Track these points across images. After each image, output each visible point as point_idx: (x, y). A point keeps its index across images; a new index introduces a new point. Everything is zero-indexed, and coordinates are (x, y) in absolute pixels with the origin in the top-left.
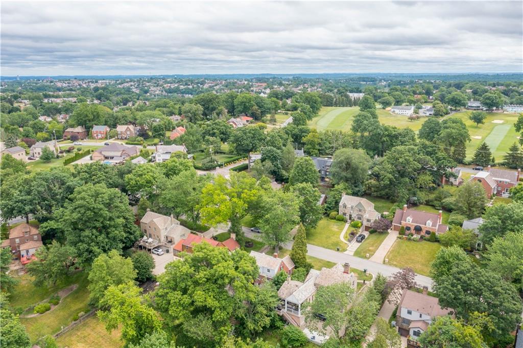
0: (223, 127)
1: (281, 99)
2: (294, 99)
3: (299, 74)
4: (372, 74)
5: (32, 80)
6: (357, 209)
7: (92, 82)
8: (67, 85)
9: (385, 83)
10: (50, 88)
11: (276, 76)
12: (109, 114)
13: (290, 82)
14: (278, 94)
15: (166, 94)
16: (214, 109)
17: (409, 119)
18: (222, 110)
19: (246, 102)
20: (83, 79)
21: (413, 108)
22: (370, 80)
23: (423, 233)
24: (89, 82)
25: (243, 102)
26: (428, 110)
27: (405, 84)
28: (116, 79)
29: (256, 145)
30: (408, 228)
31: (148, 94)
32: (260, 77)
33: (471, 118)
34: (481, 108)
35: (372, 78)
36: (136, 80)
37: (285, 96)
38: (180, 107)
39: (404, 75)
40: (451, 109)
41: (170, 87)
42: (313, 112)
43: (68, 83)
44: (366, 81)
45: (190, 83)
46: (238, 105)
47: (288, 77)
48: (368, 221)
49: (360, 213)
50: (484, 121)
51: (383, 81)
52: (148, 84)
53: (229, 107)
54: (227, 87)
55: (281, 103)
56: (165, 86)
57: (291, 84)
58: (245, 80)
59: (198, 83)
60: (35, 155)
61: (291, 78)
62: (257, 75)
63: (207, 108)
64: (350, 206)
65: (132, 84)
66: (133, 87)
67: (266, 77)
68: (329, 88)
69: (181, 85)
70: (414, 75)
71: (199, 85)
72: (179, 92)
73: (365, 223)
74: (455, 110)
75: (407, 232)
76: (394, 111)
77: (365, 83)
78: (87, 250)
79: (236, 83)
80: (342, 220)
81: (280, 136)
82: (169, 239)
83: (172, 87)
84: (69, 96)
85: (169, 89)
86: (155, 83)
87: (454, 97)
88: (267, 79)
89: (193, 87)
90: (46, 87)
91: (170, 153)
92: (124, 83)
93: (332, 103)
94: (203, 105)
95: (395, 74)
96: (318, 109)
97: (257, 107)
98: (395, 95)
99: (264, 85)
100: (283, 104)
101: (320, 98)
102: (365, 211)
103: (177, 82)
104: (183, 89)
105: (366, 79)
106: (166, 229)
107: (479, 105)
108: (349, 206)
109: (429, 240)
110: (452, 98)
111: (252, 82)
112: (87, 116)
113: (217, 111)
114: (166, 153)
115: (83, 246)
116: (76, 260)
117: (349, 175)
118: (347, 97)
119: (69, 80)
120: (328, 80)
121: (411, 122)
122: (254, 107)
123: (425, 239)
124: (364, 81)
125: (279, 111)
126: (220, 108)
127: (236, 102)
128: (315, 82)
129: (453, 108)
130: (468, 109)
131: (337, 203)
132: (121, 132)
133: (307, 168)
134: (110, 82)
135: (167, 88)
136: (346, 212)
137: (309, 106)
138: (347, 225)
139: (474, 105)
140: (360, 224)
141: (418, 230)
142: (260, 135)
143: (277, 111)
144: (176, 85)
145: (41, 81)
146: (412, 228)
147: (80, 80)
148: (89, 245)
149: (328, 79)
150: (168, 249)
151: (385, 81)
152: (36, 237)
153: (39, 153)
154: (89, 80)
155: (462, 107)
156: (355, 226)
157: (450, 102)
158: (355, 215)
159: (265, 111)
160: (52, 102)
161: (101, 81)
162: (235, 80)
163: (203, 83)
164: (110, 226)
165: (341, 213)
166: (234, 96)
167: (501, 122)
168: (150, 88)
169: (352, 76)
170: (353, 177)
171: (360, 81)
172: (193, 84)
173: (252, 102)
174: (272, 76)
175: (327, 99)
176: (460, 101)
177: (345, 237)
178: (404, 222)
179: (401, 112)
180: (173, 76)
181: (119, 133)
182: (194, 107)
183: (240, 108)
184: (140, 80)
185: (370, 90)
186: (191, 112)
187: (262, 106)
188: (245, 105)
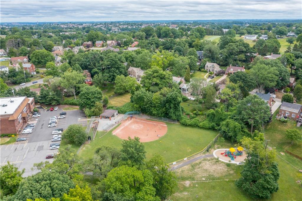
0: (156, 41)
1: (185, 31)
2: (192, 31)
3: (197, 20)
4: (241, 20)
5: (47, 24)
6: (212, 67)
7: (80, 25)
8: (66, 26)
9: (248, 25)
10: (58, 28)
11: (183, 21)
12: (102, 36)
13: (191, 24)
14: (183, 29)
15: (121, 31)
16: (151, 35)
17: (253, 41)
18: (154, 35)
19: (166, 32)
20: (74, 23)
21: (256, 36)
24: (78, 25)
25: (165, 32)
26: (265, 37)
28: (92, 23)
29: (172, 46)
30: (231, 73)
31: (111, 31)
32: (174, 22)
33: (287, 41)
34: (295, 36)
35: (241, 22)
36: (104, 24)
37: (187, 30)
38: (133, 35)
39: (262, 20)
40: (278, 37)
41: (123, 27)
42: (201, 37)
43: (67, 25)
44: (237, 24)
45: (134, 25)
46: (163, 33)
47: (190, 22)
48: (216, 71)
49: (213, 69)
50: (294, 42)
51: (247, 24)
52: (110, 26)
53: (158, 35)
54: (155, 27)
55: (184, 33)
56: (120, 26)
57: (192, 25)
58: (165, 23)
59: (138, 25)
60: (75, 52)
61: (192, 22)
62: (172, 21)
63: (147, 34)
65: (102, 25)
66: (102, 27)
67: (177, 22)
68: (213, 27)
69: (129, 26)
70: (268, 20)
71: (139, 26)
72: (128, 30)
73: (215, 73)
74: (280, 37)
75: (231, 75)
76: (246, 38)
78: (113, 75)
79: (160, 25)
80: (206, 72)
81: (183, 43)
82: (139, 76)
83: (124, 27)
84: (71, 31)
85: (122, 28)
86: (115, 25)
88: (178, 23)
89: (136, 27)
90: (56, 27)
92: (98, 25)
93: (212, 34)
94: (146, 33)
95: (256, 20)
96: (204, 36)
97: (172, 34)
98: (248, 29)
99: (176, 26)
100: (185, 33)
101: (205, 30)
102: (215, 68)
103: (127, 24)
104: (130, 29)
105: (237, 23)
106: (138, 72)
107: (294, 34)
108: (209, 66)
110: (279, 31)
111: (169, 24)
112: (93, 36)
113: (152, 36)
115: (111, 74)
116: (109, 79)
117: (210, 55)
118: (222, 31)
119: (67, 24)
121: (254, 43)
124: (236, 24)
125: (183, 37)
126: (154, 34)
127: (161, 32)
128: (206, 24)
130: (288, 37)
131: (204, 66)
132: (109, 44)
133: (193, 53)
134: (89, 24)
135: (121, 28)
136: (208, 68)
137: (199, 34)
138: (208, 74)
139: (291, 35)
140: (213, 73)
142: (174, 42)
143: (182, 37)
144: (126, 26)
145: (52, 24)
146: (233, 73)
147: (73, 24)
148: (113, 73)
149: (214, 22)
151: (248, 23)
152: (89, 75)
153: (76, 51)
154: (78, 24)
155: (285, 36)
156: (211, 74)
157: (278, 33)
158: (211, 70)
159: (176, 36)
160: (64, 34)
161: (84, 24)
162: (159, 24)
163: (141, 25)
164: (120, 68)
165: (206, 69)
166: (161, 28)
168: (112, 28)
169: (229, 21)
170: (212, 56)
171: (233, 24)
172: (135, 26)
173: (170, 32)
174: (181, 21)
175: (210, 31)
176: (283, 32)
177: (206, 77)
178: (230, 71)
179: (249, 38)
180: (123, 22)
181: (108, 44)
182: (141, 33)
183: (164, 35)
184: (105, 24)
185: (235, 27)
186: (140, 36)
187: (175, 33)
188: (166, 33)
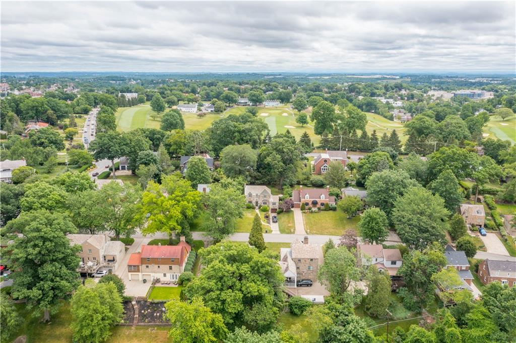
9: (134, 82)
17: (197, 116)
19: (37, 107)
21: (196, 106)
22: (119, 79)
23: (318, 206)
26: (209, 107)
27: (158, 83)
30: (307, 204)
34: (248, 104)
35: (121, 77)
40: (226, 106)
48: (273, 204)
49: (265, 198)
50: (257, 114)
51: (132, 80)
64: (255, 194)
73: (271, 207)
74: (229, 106)
75: (307, 207)
76: (180, 110)
77: (115, 82)
82: (109, 259)
87: (227, 95)
91: (9, 170)
97: (52, 112)
102: (269, 196)
109: (325, 210)
114: (4, 170)
120: (75, 80)
121: (200, 118)
122: (49, 111)
123: (322, 210)
124: (114, 80)
129: (228, 105)
130: (238, 105)
136: (252, 199)
138: (257, 211)
139: (242, 101)
140: (267, 208)
141: (315, 203)
146: (310, 203)
150: (110, 268)
155: (234, 104)
156: (265, 210)
157: (225, 100)
158: (261, 201)
167: (267, 115)
171: (109, 80)
176: (232, 98)
178: (303, 199)
185: (140, 90)
187: (59, 110)
188: (37, 109)
